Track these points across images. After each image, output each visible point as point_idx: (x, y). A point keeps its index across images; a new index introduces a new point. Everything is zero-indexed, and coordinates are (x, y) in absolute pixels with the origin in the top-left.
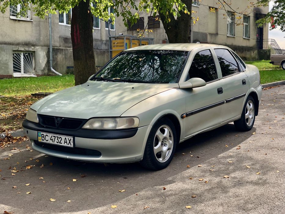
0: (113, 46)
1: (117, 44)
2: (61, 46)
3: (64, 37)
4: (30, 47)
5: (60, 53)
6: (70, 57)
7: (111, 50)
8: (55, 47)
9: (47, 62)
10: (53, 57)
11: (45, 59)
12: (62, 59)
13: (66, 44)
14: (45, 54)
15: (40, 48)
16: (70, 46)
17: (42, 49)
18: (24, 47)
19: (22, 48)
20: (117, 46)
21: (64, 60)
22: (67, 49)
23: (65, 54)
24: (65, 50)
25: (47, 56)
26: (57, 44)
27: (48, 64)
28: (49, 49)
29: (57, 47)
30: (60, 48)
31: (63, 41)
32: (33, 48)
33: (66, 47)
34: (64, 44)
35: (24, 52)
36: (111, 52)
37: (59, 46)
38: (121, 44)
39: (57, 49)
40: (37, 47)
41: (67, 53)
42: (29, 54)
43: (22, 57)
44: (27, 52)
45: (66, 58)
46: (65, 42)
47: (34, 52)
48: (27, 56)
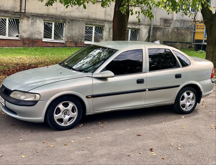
0: (197, 28)
1: (200, 26)
2: (161, 26)
3: (165, 19)
4: (136, 25)
5: (159, 31)
6: (166, 34)
7: (195, 31)
8: (156, 26)
9: (148, 37)
10: (153, 34)
11: (147, 34)
12: (160, 35)
13: (165, 24)
14: (147, 31)
15: (144, 26)
16: (168, 25)
17: (145, 27)
18: (132, 25)
19: (130, 26)
20: (200, 28)
21: (162, 36)
22: (165, 28)
23: (163, 32)
24: (163, 28)
25: (148, 33)
26: (158, 24)
27: (148, 39)
28: (150, 27)
29: (158, 26)
30: (160, 27)
31: (163, 22)
32: (138, 26)
33: (165, 26)
34: (163, 24)
35: (132, 29)
36: (194, 32)
37: (159, 25)
38: (202, 27)
39: (157, 28)
40: (142, 26)
41: (165, 31)
42: (135, 30)
43: (130, 32)
44: (134, 29)
45: (163, 35)
46: (164, 22)
47: (139, 29)
48: (133, 32)
